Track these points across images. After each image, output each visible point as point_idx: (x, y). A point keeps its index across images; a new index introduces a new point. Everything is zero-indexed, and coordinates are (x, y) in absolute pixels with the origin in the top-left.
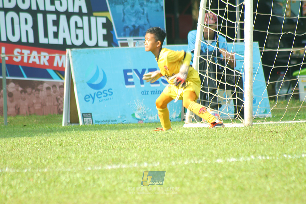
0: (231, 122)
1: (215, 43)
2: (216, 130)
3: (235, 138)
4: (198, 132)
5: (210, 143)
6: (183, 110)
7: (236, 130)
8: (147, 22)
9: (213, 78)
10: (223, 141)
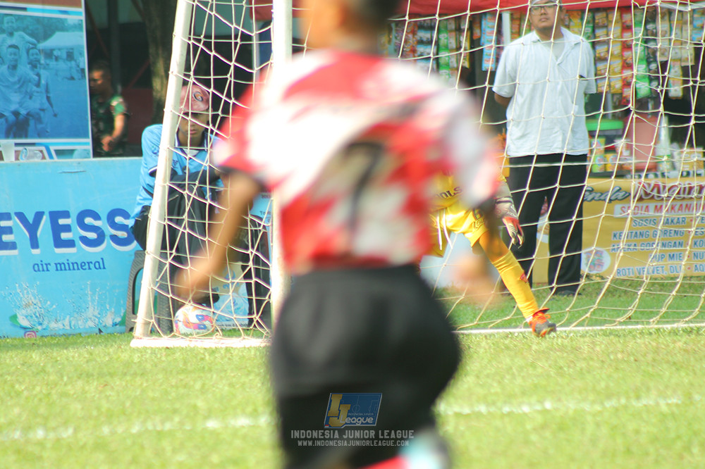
0: (240, 336)
1: (204, 152)
2: (207, 354)
3: (249, 371)
4: (164, 359)
5: (192, 383)
6: (131, 307)
7: (253, 352)
8: (46, 105)
9: (201, 234)
10: (222, 378)
